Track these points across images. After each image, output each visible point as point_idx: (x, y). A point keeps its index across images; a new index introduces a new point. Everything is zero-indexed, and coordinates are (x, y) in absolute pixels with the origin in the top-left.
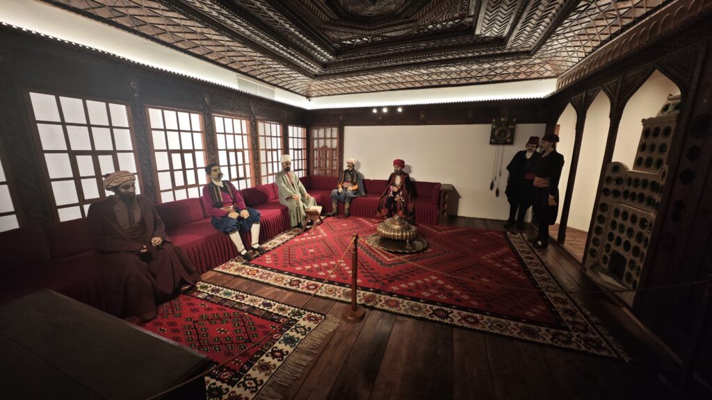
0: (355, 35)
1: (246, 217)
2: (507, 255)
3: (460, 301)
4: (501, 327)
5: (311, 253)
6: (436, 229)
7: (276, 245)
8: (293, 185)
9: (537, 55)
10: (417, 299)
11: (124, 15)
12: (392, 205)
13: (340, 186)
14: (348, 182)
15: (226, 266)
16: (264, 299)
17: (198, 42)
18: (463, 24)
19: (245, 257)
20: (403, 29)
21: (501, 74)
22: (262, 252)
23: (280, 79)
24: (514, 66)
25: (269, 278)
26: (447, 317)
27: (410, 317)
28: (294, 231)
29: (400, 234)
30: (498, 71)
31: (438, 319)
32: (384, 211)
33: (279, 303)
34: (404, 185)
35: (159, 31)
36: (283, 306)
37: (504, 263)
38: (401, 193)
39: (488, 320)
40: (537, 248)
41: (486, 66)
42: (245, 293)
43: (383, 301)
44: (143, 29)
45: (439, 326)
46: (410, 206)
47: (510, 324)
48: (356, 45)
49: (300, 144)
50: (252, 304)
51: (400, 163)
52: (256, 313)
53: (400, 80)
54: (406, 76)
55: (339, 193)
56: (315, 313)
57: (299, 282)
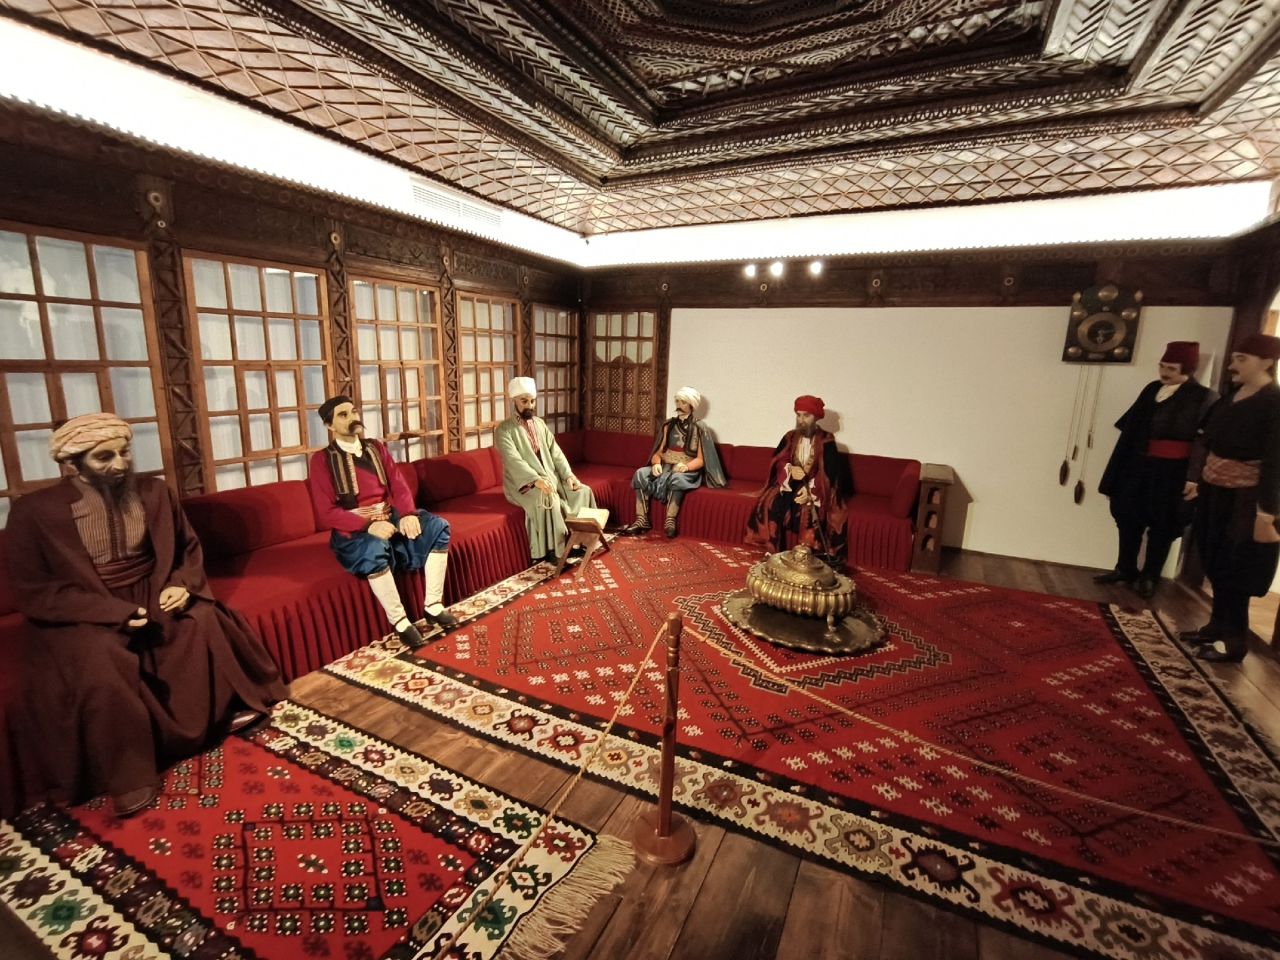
0: (707, 63)
1: (412, 536)
2: (1117, 678)
3: (993, 824)
4: (1138, 937)
5: (573, 635)
6: (905, 584)
7: (487, 607)
8: (538, 454)
9: (1217, 116)
10: (862, 809)
11: (136, 28)
12: (788, 515)
13: (656, 459)
14: (677, 449)
15: (357, 662)
16: (437, 766)
17: (316, 94)
18: (1011, 23)
19: (405, 637)
20: (840, 42)
21: (1104, 170)
22: (448, 624)
23: (515, 188)
24: (1144, 148)
25: (458, 705)
26: (957, 882)
27: (843, 868)
28: (537, 571)
29: (809, 599)
30: (1096, 162)
31: (930, 888)
32: (768, 529)
33: (473, 782)
34: (822, 463)
35: (222, 66)
36: (483, 792)
37: (1113, 704)
38: (812, 484)
39: (1090, 904)
40: (1209, 660)
41: (1064, 147)
42: (389, 744)
43: (763, 805)
44: (181, 62)
45: (932, 912)
46: (836, 519)
47: (1164, 930)
48: (709, 94)
49: (560, 351)
50: (401, 783)
51: (810, 406)
52: (408, 811)
53: (821, 188)
54: (836, 178)
55: (652, 477)
56: (566, 823)
57: (534, 721)
